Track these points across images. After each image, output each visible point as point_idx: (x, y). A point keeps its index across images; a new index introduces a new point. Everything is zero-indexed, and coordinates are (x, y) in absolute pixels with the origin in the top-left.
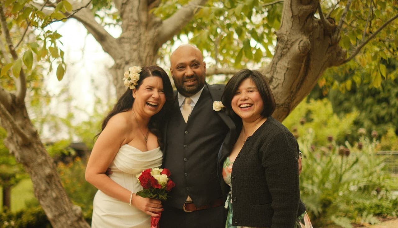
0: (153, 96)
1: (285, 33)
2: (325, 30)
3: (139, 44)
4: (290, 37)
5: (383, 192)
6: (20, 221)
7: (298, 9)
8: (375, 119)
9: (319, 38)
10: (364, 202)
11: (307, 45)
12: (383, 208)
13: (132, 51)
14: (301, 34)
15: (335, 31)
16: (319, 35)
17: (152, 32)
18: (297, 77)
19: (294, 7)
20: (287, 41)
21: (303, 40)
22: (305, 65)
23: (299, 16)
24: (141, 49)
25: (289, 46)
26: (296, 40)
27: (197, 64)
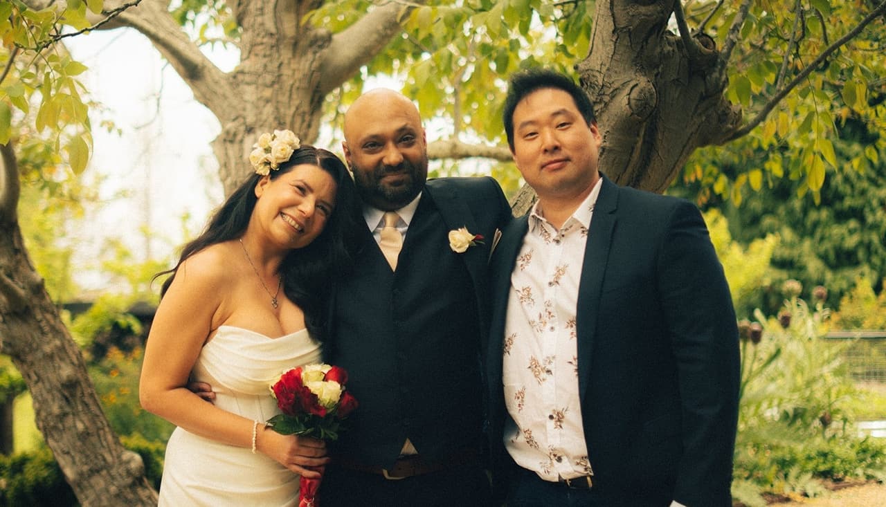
0: (300, 207)
1: (597, 68)
2: (690, 61)
3: (276, 86)
4: (610, 76)
5: (836, 424)
6: (18, 477)
7: (628, 13)
8: (832, 256)
9: (677, 80)
10: (792, 446)
11: (648, 95)
12: (835, 458)
13: (261, 104)
14: (635, 70)
15: (715, 65)
16: (678, 74)
17: (307, 61)
18: (625, 170)
19: (617, 10)
20: (603, 85)
21: (639, 85)
22: (644, 142)
23: (629, 29)
24: (281, 98)
25: (606, 99)
26: (623, 85)
27: (410, 136)
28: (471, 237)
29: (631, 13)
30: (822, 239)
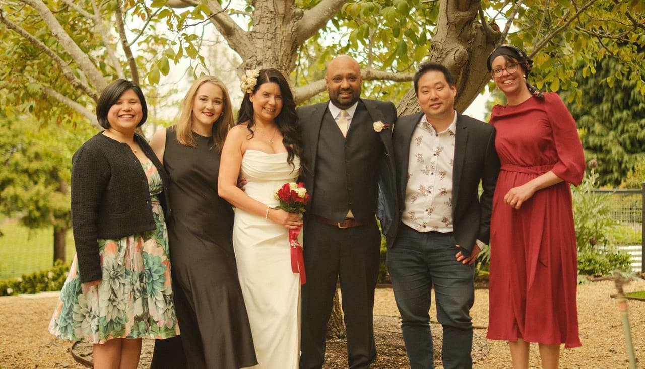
1: (440, 41)
2: (487, 37)
3: (274, 40)
4: (445, 45)
7: (454, 15)
8: (628, 143)
9: (480, 46)
11: (463, 54)
12: (596, 263)
13: (266, 49)
14: (458, 42)
15: (499, 39)
16: (481, 43)
17: (290, 26)
19: (450, 13)
20: (442, 50)
21: (459, 50)
22: (462, 77)
23: (455, 23)
24: (276, 47)
25: (444, 56)
26: (451, 50)
28: (383, 125)
29: (456, 16)
30: (623, 132)
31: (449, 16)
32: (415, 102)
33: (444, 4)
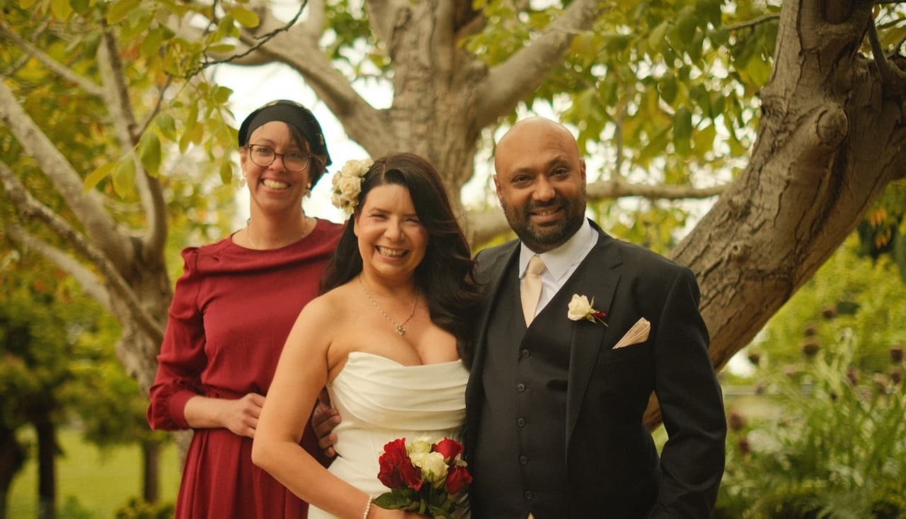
0: (388, 234)
1: (782, 93)
2: (885, 87)
3: (430, 123)
4: (796, 102)
7: (816, 33)
9: (869, 106)
11: (838, 122)
13: (415, 140)
14: (824, 94)
16: (870, 100)
17: (462, 95)
18: (812, 205)
19: (806, 29)
20: (788, 113)
21: (829, 112)
22: (833, 174)
23: (818, 51)
24: (435, 135)
25: (792, 127)
26: (810, 112)
27: (563, 169)
29: (820, 33)
31: (803, 36)
32: (728, 232)
33: (793, 9)
